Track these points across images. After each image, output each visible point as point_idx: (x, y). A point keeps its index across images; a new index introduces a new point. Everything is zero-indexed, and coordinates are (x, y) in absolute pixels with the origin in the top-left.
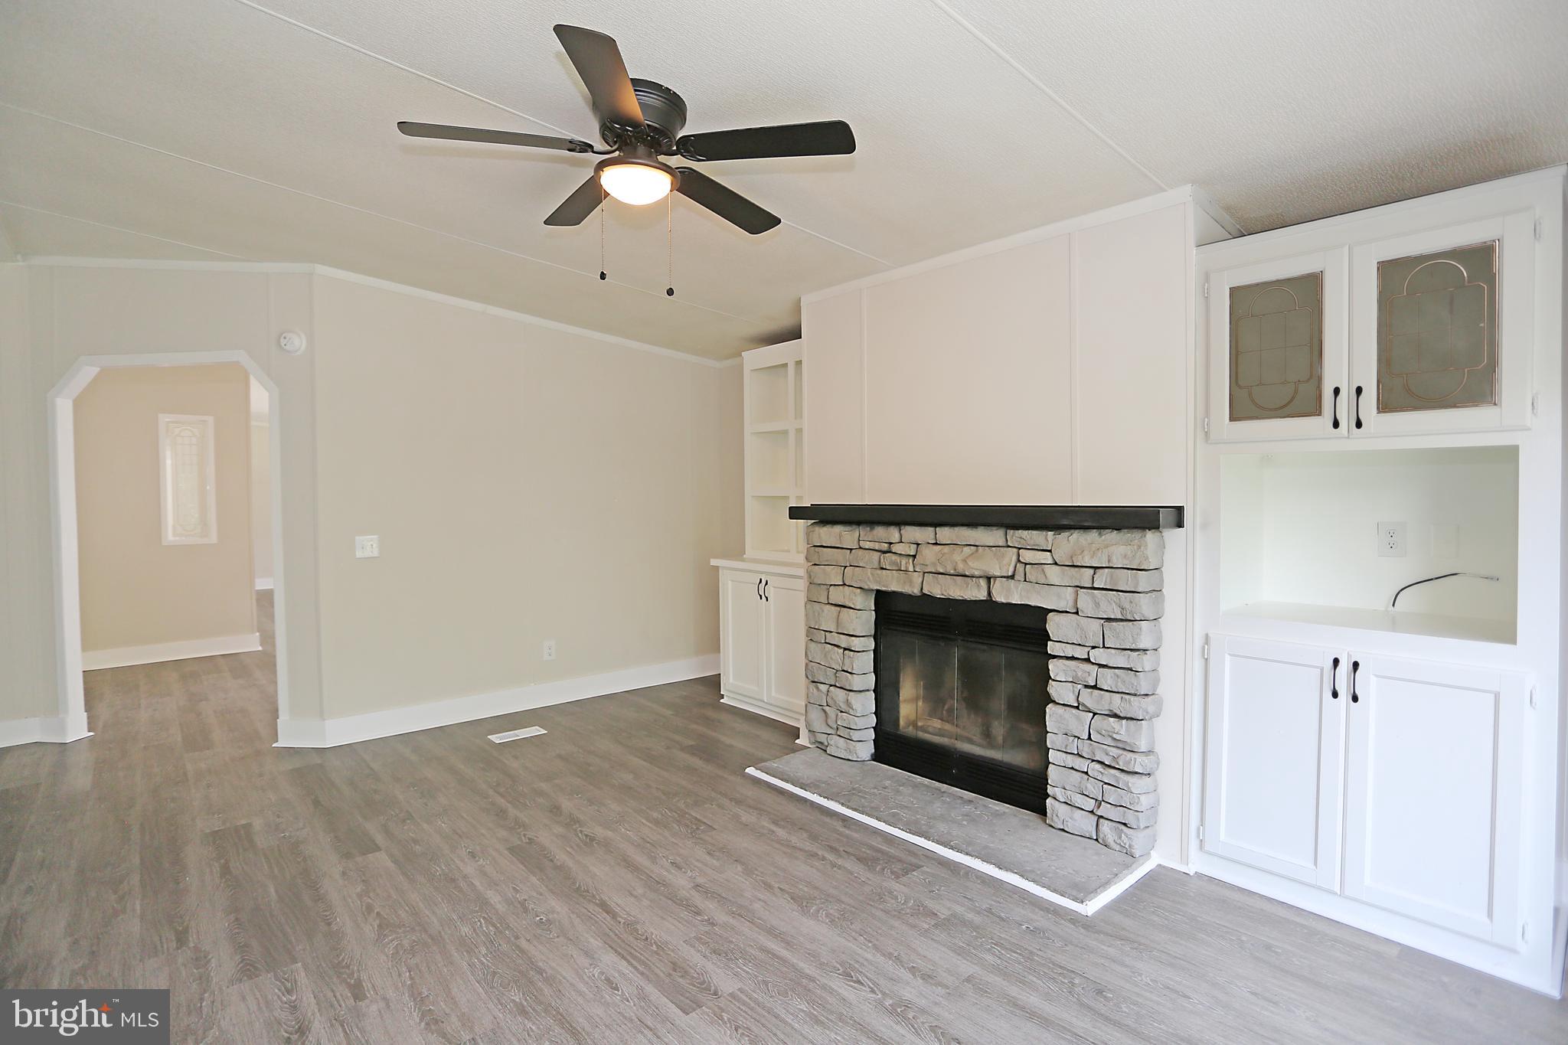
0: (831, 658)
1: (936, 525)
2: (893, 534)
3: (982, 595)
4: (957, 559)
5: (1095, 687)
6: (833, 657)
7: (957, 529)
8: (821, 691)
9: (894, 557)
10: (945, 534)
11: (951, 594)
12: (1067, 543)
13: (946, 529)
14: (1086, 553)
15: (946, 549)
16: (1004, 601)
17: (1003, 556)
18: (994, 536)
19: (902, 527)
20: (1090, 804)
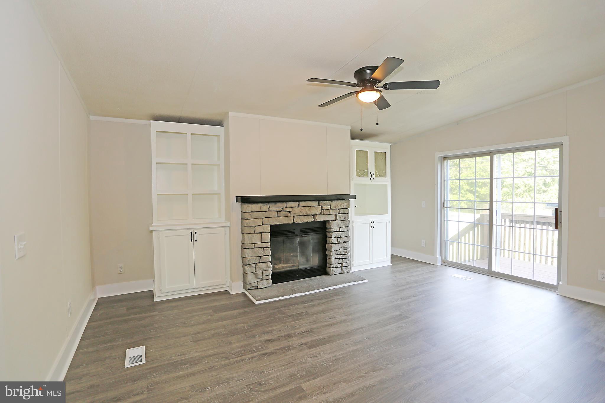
0: (259, 253)
1: (299, 201)
2: (283, 205)
3: (313, 220)
4: (307, 211)
5: (340, 237)
6: (260, 252)
7: (307, 202)
8: (253, 267)
9: (284, 213)
10: (302, 204)
11: (304, 221)
12: (334, 204)
13: (304, 202)
14: (339, 205)
15: (303, 208)
16: (319, 221)
17: (318, 208)
18: (315, 203)
19: (287, 203)
20: (340, 265)
